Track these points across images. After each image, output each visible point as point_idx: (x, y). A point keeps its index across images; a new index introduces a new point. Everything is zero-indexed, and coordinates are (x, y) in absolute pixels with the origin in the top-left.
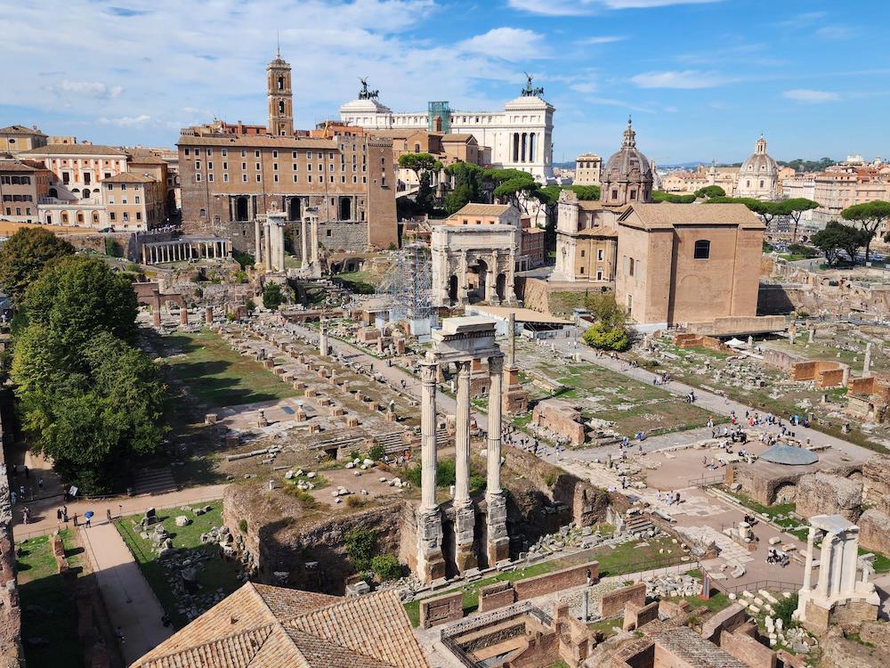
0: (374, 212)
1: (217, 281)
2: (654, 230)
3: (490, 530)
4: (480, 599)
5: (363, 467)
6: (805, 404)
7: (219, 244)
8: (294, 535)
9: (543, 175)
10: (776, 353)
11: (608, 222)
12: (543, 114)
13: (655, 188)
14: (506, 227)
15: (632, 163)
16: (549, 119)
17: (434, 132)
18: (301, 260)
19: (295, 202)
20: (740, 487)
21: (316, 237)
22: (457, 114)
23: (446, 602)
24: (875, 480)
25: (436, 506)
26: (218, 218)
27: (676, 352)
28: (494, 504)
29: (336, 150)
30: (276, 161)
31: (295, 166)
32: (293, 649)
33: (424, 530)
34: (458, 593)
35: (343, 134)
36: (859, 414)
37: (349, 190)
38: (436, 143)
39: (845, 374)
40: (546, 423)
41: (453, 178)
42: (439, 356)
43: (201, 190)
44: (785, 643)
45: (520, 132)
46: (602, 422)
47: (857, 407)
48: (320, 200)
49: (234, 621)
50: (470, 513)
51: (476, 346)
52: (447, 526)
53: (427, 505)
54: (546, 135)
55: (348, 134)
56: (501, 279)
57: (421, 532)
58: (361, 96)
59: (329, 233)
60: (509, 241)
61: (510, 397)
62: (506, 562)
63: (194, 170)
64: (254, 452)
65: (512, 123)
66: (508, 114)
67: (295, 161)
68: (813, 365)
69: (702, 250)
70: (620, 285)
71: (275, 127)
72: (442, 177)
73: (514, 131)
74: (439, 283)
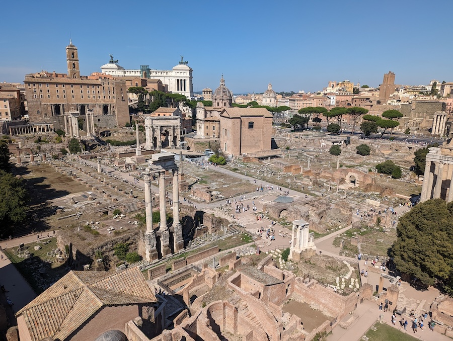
0: (119, 111)
1: (47, 142)
2: (233, 118)
3: (175, 238)
4: (173, 265)
5: (121, 218)
6: (289, 181)
7: (47, 126)
8: (91, 249)
9: (189, 96)
10: (278, 163)
11: (216, 115)
12: (188, 72)
13: (233, 102)
14: (176, 117)
15: (224, 92)
16: (191, 74)
17: (144, 78)
18: (87, 132)
19: (83, 107)
20: (268, 212)
21: (93, 122)
22: (153, 71)
23: (159, 268)
24: (313, 206)
25: (153, 231)
26: (46, 114)
27: (243, 164)
28: (177, 228)
29: (101, 85)
30: (72, 89)
31: (82, 91)
32: (94, 296)
33: (148, 241)
34: (163, 264)
35: (103, 78)
36: (307, 183)
37: (107, 102)
38: (144, 82)
39: (302, 169)
40: (196, 194)
41: (153, 97)
42: (151, 169)
43: (37, 102)
44: (286, 267)
45: (180, 79)
46: (218, 192)
47: (306, 181)
48: (94, 106)
49: (65, 288)
50: (167, 232)
51: (167, 165)
52: (158, 239)
53: (149, 231)
54: (190, 80)
55: (105, 78)
56: (175, 138)
57: (147, 242)
58: (110, 62)
59: (99, 120)
60: (177, 123)
61: (181, 185)
62: (183, 250)
63: (33, 93)
64: (70, 216)
65: (176, 75)
66: (174, 71)
67: (81, 89)
68: (291, 167)
69: (251, 125)
70: (222, 139)
71: (71, 74)
72: (148, 97)
73: (177, 78)
74: (149, 140)
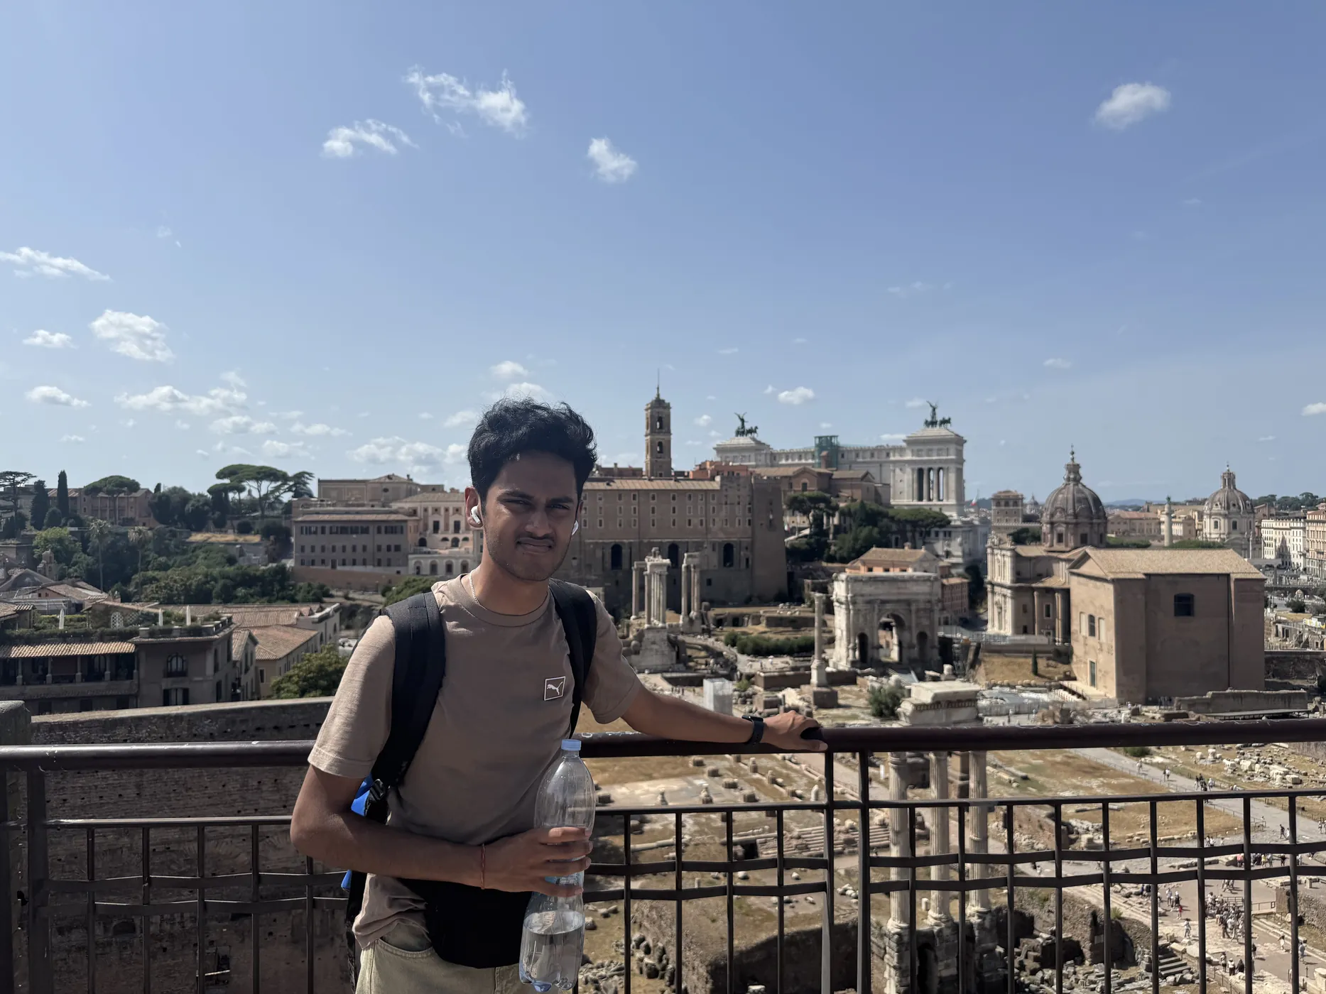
0: (760, 557)
2: (1120, 580)
9: (956, 516)
12: (952, 448)
14: (923, 575)
15: (1079, 500)
16: (959, 452)
17: (823, 470)
19: (674, 548)
22: (851, 448)
26: (589, 567)
28: (981, 926)
29: (720, 492)
30: (653, 503)
31: (674, 509)
33: (895, 955)
35: (726, 474)
37: (732, 534)
38: (826, 481)
41: (848, 519)
45: (925, 467)
48: (698, 546)
53: (895, 920)
54: (956, 470)
55: (732, 473)
56: (922, 638)
57: (891, 958)
58: (738, 433)
59: (709, 582)
65: (914, 458)
66: (909, 447)
67: (674, 503)
69: (1184, 606)
70: (1078, 648)
71: (652, 468)
72: (835, 519)
73: (917, 467)
74: (844, 642)
